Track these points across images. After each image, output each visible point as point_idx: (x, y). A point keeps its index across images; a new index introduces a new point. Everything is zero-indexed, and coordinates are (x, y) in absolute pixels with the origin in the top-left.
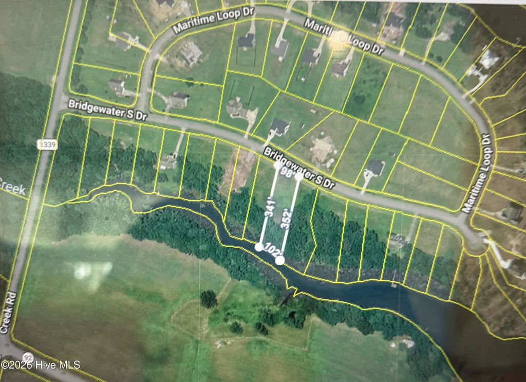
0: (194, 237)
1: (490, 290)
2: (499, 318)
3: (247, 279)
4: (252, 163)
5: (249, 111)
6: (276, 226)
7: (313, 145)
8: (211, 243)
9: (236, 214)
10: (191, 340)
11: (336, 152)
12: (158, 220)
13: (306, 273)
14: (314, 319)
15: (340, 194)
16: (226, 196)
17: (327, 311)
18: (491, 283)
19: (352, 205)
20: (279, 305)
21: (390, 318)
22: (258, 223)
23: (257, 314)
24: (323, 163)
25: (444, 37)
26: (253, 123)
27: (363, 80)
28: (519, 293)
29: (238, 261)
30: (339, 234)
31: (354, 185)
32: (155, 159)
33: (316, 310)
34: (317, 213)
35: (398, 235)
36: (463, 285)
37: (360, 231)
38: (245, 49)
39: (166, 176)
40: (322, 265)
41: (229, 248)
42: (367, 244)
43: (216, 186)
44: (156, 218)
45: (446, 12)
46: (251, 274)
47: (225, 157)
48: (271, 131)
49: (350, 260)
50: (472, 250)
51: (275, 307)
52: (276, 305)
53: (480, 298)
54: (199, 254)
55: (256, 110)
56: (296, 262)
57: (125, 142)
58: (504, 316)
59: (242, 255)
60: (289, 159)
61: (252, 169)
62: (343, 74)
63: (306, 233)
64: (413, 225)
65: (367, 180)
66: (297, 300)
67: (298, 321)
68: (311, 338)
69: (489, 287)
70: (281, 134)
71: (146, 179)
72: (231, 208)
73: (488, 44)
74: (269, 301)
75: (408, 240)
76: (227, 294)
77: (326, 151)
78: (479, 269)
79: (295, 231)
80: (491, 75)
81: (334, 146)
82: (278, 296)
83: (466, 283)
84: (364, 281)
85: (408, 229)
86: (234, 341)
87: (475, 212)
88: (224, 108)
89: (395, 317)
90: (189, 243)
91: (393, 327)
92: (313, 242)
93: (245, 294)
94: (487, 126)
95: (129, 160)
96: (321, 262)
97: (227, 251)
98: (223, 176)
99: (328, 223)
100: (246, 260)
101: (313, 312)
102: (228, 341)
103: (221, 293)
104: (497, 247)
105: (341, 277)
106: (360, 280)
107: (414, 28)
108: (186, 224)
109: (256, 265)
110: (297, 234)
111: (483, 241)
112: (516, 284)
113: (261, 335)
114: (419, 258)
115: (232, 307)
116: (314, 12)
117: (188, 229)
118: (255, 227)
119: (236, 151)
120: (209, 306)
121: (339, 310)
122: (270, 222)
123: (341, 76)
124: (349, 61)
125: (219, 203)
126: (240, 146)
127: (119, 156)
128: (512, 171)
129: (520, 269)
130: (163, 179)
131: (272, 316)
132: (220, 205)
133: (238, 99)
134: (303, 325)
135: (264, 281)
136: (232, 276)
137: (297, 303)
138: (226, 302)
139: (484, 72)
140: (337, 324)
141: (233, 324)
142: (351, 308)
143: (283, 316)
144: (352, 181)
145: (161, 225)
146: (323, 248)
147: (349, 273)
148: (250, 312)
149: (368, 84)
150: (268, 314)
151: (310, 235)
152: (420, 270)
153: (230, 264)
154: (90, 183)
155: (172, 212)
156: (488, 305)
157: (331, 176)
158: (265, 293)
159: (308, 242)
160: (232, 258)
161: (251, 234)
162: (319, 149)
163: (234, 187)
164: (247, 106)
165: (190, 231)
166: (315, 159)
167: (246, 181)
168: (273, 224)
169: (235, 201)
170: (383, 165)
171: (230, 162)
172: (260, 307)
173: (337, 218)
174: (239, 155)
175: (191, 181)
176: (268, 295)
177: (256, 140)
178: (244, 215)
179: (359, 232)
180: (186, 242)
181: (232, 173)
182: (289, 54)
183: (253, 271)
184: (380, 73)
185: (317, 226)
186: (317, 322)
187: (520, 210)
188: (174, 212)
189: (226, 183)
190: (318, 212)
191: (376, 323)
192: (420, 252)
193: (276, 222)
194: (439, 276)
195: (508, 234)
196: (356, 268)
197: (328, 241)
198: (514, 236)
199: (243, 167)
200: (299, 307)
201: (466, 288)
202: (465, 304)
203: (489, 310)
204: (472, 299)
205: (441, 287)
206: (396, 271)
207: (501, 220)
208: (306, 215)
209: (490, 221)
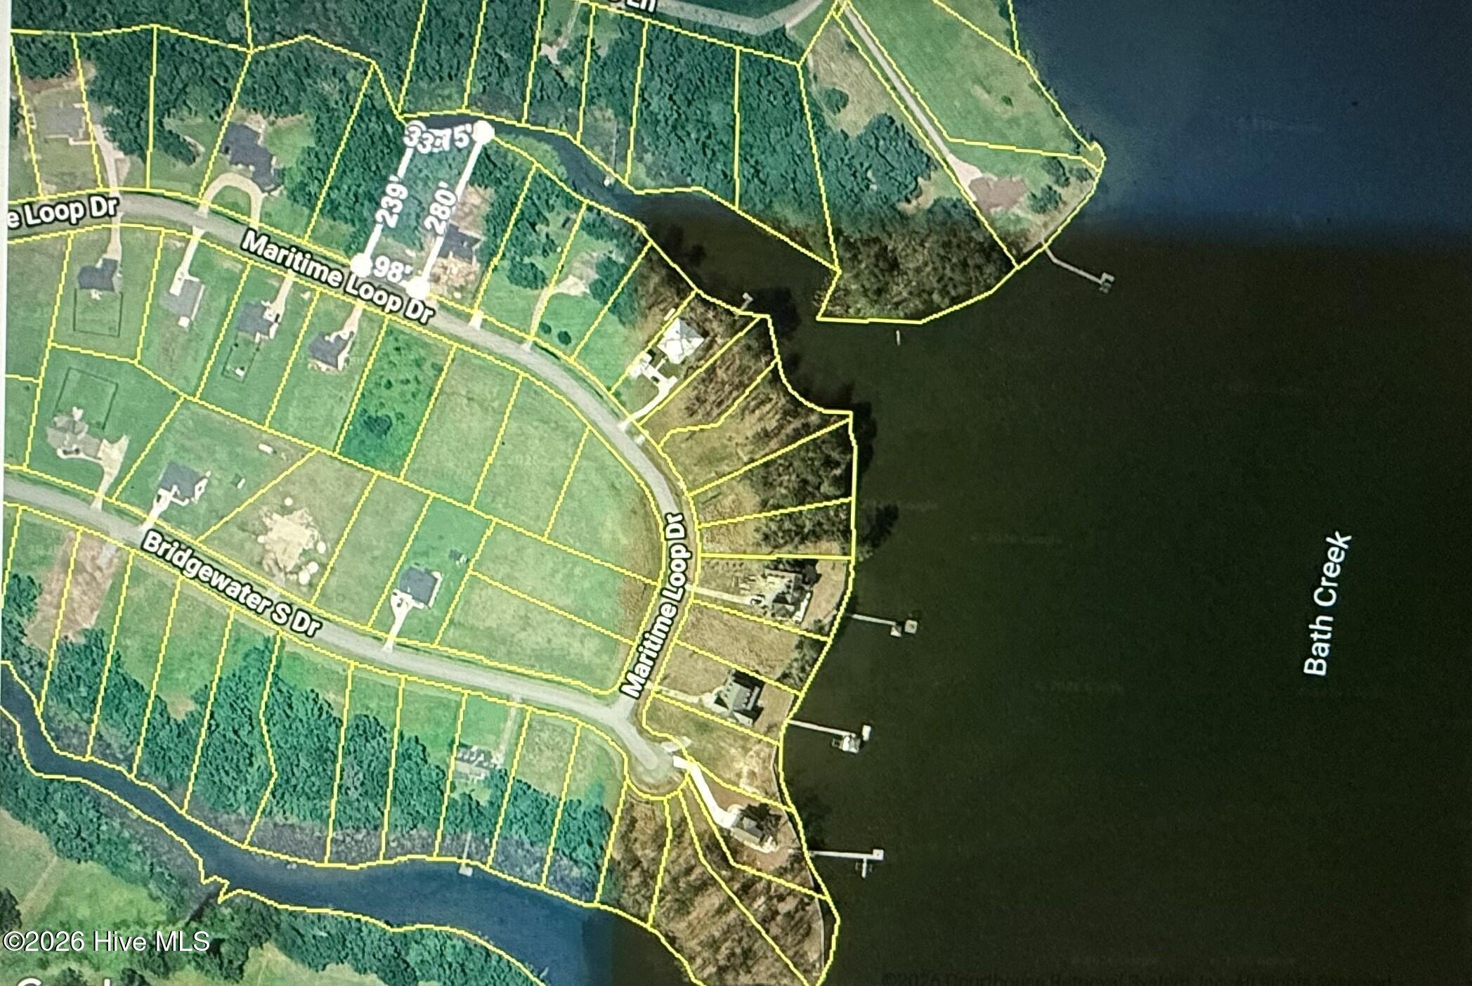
1: (693, 877)
2: (714, 945)
3: (99, 859)
4: (113, 569)
5: (105, 441)
6: (174, 727)
7: (266, 530)
8: (4, 768)
9: (71, 696)
11: (322, 548)
13: (251, 844)
14: (270, 956)
15: (336, 648)
16: (44, 649)
17: (302, 936)
18: (693, 862)
19: (364, 675)
20: (181, 924)
21: (458, 949)
22: (127, 720)
24: (291, 573)
25: (575, 287)
26: (115, 472)
27: (384, 381)
28: (760, 886)
29: (76, 816)
30: (332, 747)
31: (368, 629)
33: (274, 935)
34: (277, 694)
35: (474, 749)
36: (629, 867)
37: (385, 739)
38: (95, 295)
40: (289, 822)
41: (52, 781)
42: (402, 771)
43: (19, 625)
45: (582, 228)
46: (108, 847)
47: (42, 553)
48: (162, 492)
49: (358, 810)
50: (647, 785)
51: (170, 927)
52: (174, 924)
53: (668, 898)
55: (124, 442)
56: (226, 816)
58: (726, 940)
59: (87, 798)
60: (207, 561)
61: (112, 587)
62: (336, 366)
63: (250, 743)
64: (510, 724)
65: (401, 614)
66: (227, 911)
67: (231, 962)
69: (689, 871)
70: (187, 501)
72: (57, 681)
73: (676, 307)
74: (155, 915)
75: (498, 760)
76: (48, 899)
77: (300, 544)
78: (664, 828)
79: (222, 740)
80: (686, 377)
81: (316, 533)
82: (180, 901)
83: (637, 863)
84: (395, 860)
85: (498, 733)
87: (653, 694)
88: (41, 434)
89: (468, 947)
91: (463, 971)
92: (267, 766)
93: (93, 897)
94: (677, 494)
96: (288, 814)
97: (47, 789)
98: (37, 600)
99: (305, 719)
100: (98, 812)
101: (267, 940)
103: (31, 895)
104: (704, 774)
105: (337, 852)
106: (385, 858)
107: (506, 263)
109: (122, 824)
110: (227, 745)
111: (672, 763)
112: (752, 864)
114: (524, 805)
116: (266, 216)
118: (119, 729)
119: (72, 540)
121: (333, 932)
122: (158, 716)
123: (332, 368)
124: (352, 333)
125: (26, 667)
126: (81, 528)
128: (735, 599)
129: (759, 827)
132: (29, 673)
133: (78, 414)
134: (242, 972)
135: (143, 864)
136: (59, 853)
137: (228, 918)
138: (42, 919)
139: (668, 371)
140: (328, 968)
141: (63, 974)
142: (364, 928)
144: (361, 618)
146: (293, 781)
147: (356, 842)
149: (398, 389)
150: (152, 946)
151: (259, 748)
152: (526, 831)
153: (54, 823)
156: (689, 913)
157: (310, 607)
158: (144, 894)
159: (256, 766)
160: (61, 807)
161: (109, 746)
162: (280, 540)
163: (64, 627)
164: (99, 430)
166: (271, 563)
167: (96, 613)
168: (165, 720)
169: (71, 661)
170: (436, 580)
171: (57, 568)
172: (131, 928)
173: (325, 707)
174: (77, 551)
176: (153, 899)
177: (121, 513)
178: (91, 698)
179: (382, 742)
181: (61, 594)
182: (206, 311)
183: (114, 838)
184: (427, 366)
185: (278, 726)
186: (277, 964)
187: (757, 690)
189: (45, 619)
190: (280, 690)
191: (422, 961)
192: (525, 787)
193: (173, 715)
194: (572, 845)
195: (731, 745)
196: (376, 828)
197: (304, 763)
198: (746, 750)
199: (88, 578)
200: (232, 927)
201: (636, 874)
202: (633, 911)
203: (690, 924)
204: (650, 899)
205: (576, 872)
206: (470, 834)
207: (713, 714)
208: (251, 698)
209: (687, 715)
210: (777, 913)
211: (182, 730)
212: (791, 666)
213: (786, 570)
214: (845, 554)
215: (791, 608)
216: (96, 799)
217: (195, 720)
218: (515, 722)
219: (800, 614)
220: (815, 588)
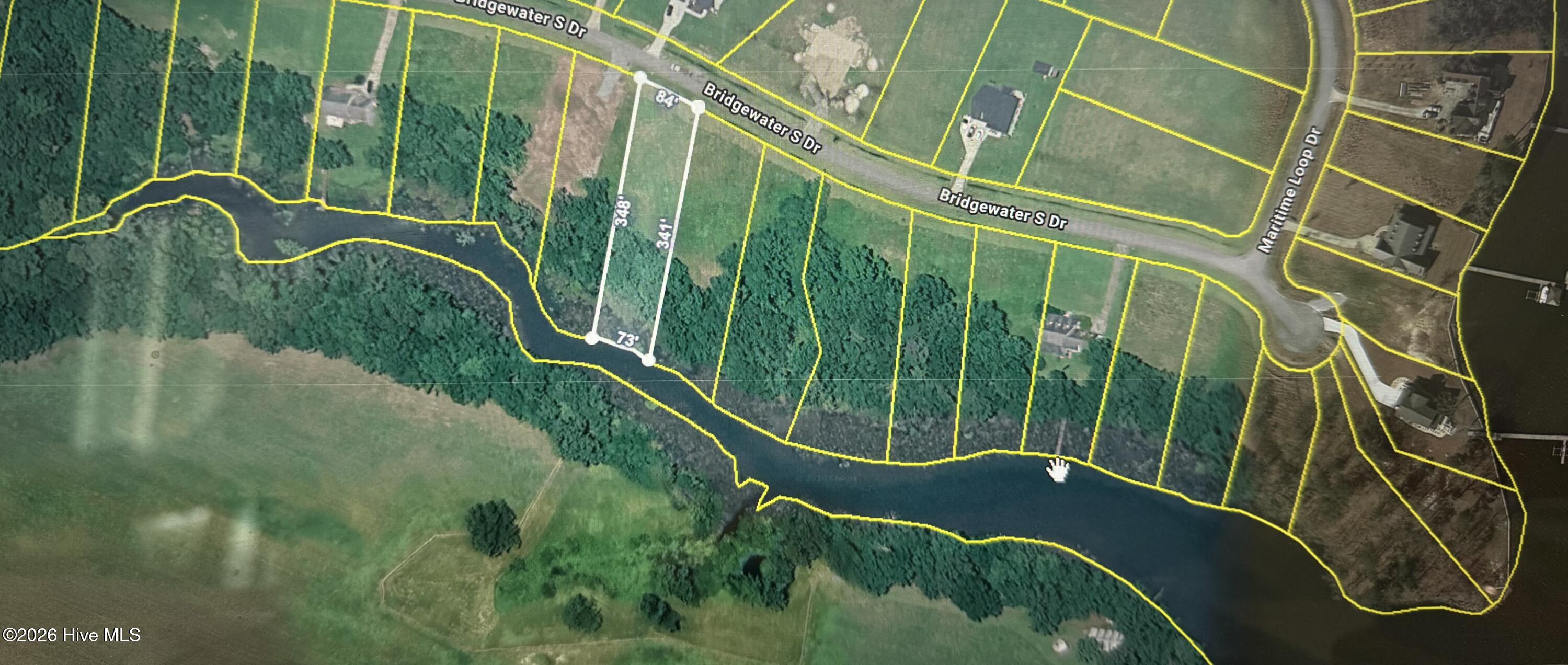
0: (442, 338)
1: (1345, 472)
2: (1372, 553)
3: (613, 461)
4: (616, 104)
6: (697, 295)
7: (804, 45)
8: (495, 352)
9: (572, 262)
10: (444, 654)
11: (873, 64)
12: (326, 287)
13: (794, 438)
14: (822, 576)
15: (891, 192)
16: (537, 205)
17: (859, 552)
18: (1347, 451)
19: (928, 225)
20: (712, 539)
21: (1051, 566)
22: (640, 290)
23: (645, 567)
24: (835, 99)
28: (1432, 479)
29: (583, 408)
30: (890, 315)
32: (308, 96)
33: (825, 550)
34: (822, 252)
35: (1068, 314)
36: (1266, 461)
37: (955, 305)
39: (344, 148)
40: (840, 410)
41: (551, 366)
42: (977, 344)
43: (506, 176)
44: (317, 280)
46: (622, 446)
47: (530, 84)
48: (674, 2)
49: (924, 393)
50: (1290, 354)
51: (699, 543)
52: (704, 539)
53: (1316, 497)
54: (458, 393)
56: (762, 406)
57: (212, 46)
58: (1386, 548)
59: (595, 387)
61: (616, 123)
63: (790, 314)
64: (1113, 283)
65: (972, 147)
66: (767, 522)
67: (773, 585)
68: (813, 636)
69: (1342, 462)
70: (705, 12)
71: (283, 158)
72: (555, 244)
74: (680, 528)
75: (1099, 327)
76: (551, 511)
77: (846, 62)
78: (1311, 408)
79: (756, 311)
81: (866, 47)
82: (710, 509)
83: (1275, 452)
85: (1099, 294)
86: (576, 652)
89: (1066, 563)
90: (426, 357)
91: (1059, 593)
92: (812, 341)
93: (606, 506)
95: (229, 101)
96: (838, 401)
97: (546, 378)
98: (527, 145)
99: (856, 282)
100: (608, 402)
101: (816, 557)
102: (558, 655)
103: (532, 507)
104: (1364, 341)
105: (900, 447)
106: (958, 455)
108: (415, 297)
109: (638, 418)
110: (761, 317)
111: (1322, 328)
112: (1422, 452)
113: (659, 631)
114: (1133, 383)
115: (566, 548)
117: (421, 314)
118: (631, 300)
119: (566, 67)
120: (494, 550)
121: (896, 546)
122: (677, 284)
125: (516, 228)
127: (197, 89)
128: (1404, 111)
129: (1432, 405)
130: (336, 158)
131: (691, 571)
132: (520, 235)
134: (787, 596)
135: (665, 465)
136: (564, 455)
137: (769, 530)
138: (547, 536)
140: (892, 590)
141: (573, 602)
142: (934, 541)
143: (725, 570)
144: (924, 154)
145: (335, 302)
146: (844, 359)
147: (923, 433)
148: (624, 564)
150: (679, 567)
151: (801, 320)
152: (1136, 418)
153: (557, 417)
154: (111, 178)
155: (369, 260)
156: (1341, 515)
157: (860, 140)
158: (667, 502)
159: (797, 344)
160: (565, 398)
162: (821, 57)
163: (560, 176)
165: (428, 318)
166: (812, 89)
167: (599, 159)
168: (686, 288)
169: (569, 220)
170: (1018, 100)
171: (549, 102)
172: (653, 546)
173: (881, 268)
174: (574, 80)
175: (424, 163)
176: (678, 507)
177: (625, 30)
178: (597, 264)
179: (951, 308)
180: (416, 352)
181: (555, 136)
183: (629, 435)
185: (823, 292)
186: (829, 585)
187: (1431, 229)
188: (374, 260)
189: (539, 168)
190: (825, 248)
191: (1007, 581)
192: (1134, 362)
193: (696, 283)
194: (1195, 434)
195: (1397, 301)
196: (945, 416)
197: (856, 337)
198: (1415, 307)
199: (587, 115)
200: (773, 541)
201: (1274, 468)
202: (1273, 515)
203: (1343, 530)
204: (1292, 500)
205: (1200, 468)
206: (1064, 422)
207: (1375, 261)
208: (789, 260)
209: (1342, 264)
210: (1451, 512)
211: (706, 300)
212: (1474, 197)
213: (1470, 73)
214: (1546, 48)
215: (1475, 121)
216: (607, 388)
217: (723, 286)
218: (1120, 279)
219: (1487, 129)
220: (1508, 94)
